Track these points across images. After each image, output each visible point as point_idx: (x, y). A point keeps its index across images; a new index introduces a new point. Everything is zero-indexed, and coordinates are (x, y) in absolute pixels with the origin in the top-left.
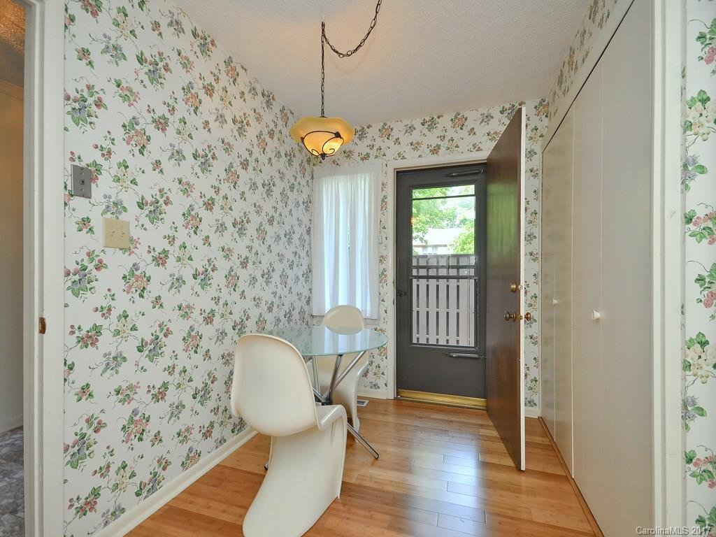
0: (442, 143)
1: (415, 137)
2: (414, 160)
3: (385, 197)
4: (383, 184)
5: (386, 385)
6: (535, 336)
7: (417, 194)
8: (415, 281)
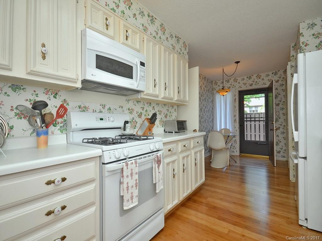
0: (253, 83)
1: (245, 81)
2: (244, 88)
3: (236, 99)
4: (235, 95)
5: (237, 151)
6: (285, 137)
7: (245, 97)
8: (245, 122)
